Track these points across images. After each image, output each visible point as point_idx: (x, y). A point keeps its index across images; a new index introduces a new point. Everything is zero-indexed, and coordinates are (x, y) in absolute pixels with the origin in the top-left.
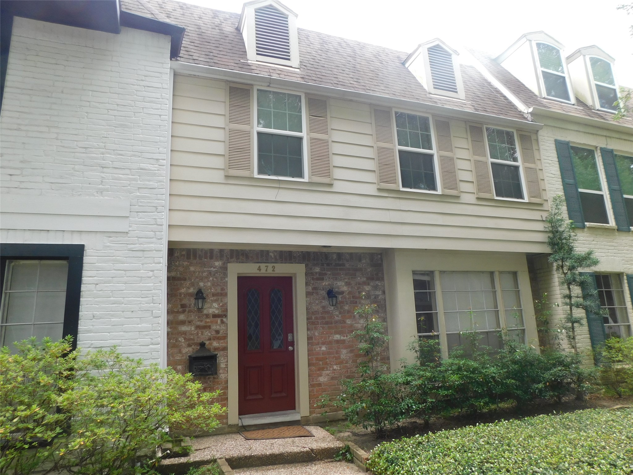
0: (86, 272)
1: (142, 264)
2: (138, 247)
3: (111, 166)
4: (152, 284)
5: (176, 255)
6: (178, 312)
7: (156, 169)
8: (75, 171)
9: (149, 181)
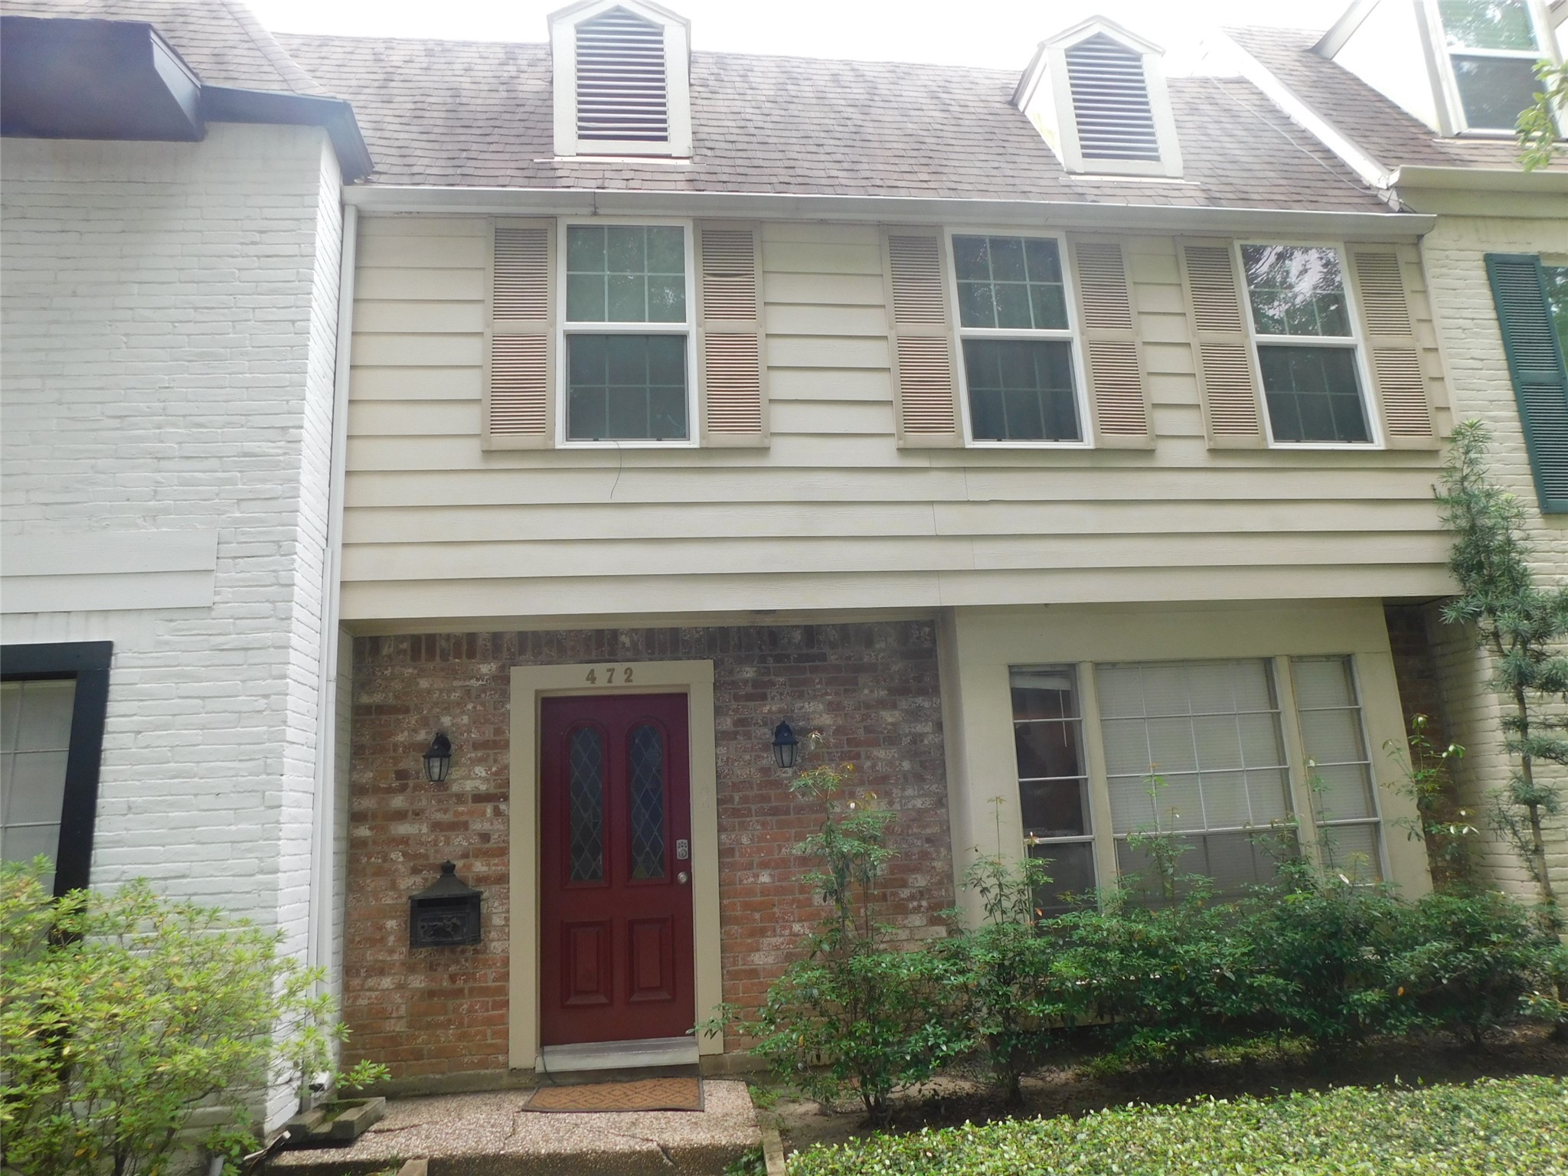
0: (116, 704)
1: (243, 681)
2: (232, 640)
3: (177, 454)
4: (265, 728)
5: (385, 651)
6: (389, 790)
7: (280, 451)
8: (97, 472)
9: (264, 481)
